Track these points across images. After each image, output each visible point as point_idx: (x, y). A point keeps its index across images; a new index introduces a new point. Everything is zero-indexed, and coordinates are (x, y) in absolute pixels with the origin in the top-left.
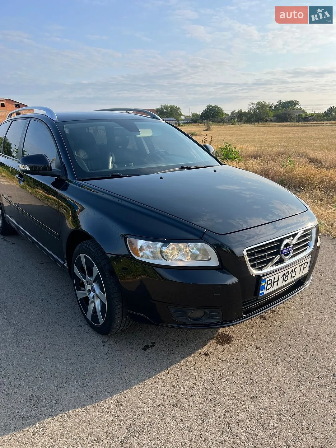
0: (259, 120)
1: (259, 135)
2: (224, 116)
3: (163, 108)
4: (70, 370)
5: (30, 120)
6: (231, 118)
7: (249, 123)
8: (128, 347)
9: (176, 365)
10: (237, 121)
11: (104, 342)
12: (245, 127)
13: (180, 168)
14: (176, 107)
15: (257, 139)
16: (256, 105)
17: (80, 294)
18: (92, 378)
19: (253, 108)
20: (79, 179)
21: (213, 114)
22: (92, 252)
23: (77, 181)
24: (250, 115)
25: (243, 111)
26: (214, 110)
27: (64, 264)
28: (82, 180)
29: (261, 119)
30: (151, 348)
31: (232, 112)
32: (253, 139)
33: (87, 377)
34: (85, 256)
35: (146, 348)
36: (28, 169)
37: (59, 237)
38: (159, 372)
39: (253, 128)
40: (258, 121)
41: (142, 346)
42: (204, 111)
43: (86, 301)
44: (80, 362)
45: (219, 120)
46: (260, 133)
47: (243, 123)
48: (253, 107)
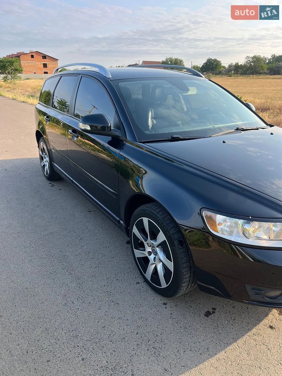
0: (254, 72)
1: (255, 87)
2: (222, 69)
3: (168, 61)
4: (139, 335)
5: (82, 77)
6: (228, 70)
7: (245, 75)
8: (189, 312)
9: (244, 338)
10: (234, 74)
11: (165, 304)
12: (241, 79)
13: (235, 130)
14: (180, 60)
15: (255, 91)
16: (252, 59)
17: (138, 253)
18: (162, 346)
19: (249, 62)
20: (140, 141)
21: (212, 67)
22: (158, 219)
23: (138, 143)
24: (246, 68)
25: (239, 64)
26: (213, 63)
27: (119, 220)
28: (143, 143)
29: (256, 72)
30: (213, 315)
31: (230, 65)
32: (251, 91)
33: (157, 345)
34: (149, 221)
35: (208, 314)
36: (89, 128)
37: (117, 196)
38: (228, 344)
39: (249, 80)
40: (253, 74)
41: (203, 312)
42: (204, 64)
43: (145, 261)
44: (146, 326)
45: (218, 72)
46: (256, 85)
47: (239, 75)
48: (249, 60)
